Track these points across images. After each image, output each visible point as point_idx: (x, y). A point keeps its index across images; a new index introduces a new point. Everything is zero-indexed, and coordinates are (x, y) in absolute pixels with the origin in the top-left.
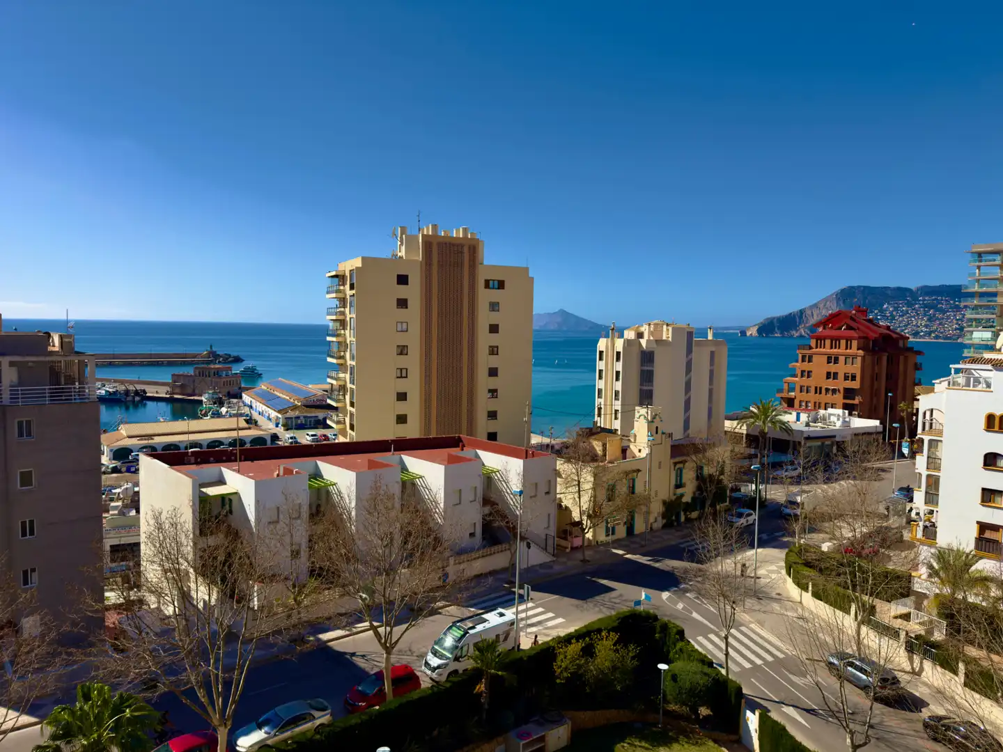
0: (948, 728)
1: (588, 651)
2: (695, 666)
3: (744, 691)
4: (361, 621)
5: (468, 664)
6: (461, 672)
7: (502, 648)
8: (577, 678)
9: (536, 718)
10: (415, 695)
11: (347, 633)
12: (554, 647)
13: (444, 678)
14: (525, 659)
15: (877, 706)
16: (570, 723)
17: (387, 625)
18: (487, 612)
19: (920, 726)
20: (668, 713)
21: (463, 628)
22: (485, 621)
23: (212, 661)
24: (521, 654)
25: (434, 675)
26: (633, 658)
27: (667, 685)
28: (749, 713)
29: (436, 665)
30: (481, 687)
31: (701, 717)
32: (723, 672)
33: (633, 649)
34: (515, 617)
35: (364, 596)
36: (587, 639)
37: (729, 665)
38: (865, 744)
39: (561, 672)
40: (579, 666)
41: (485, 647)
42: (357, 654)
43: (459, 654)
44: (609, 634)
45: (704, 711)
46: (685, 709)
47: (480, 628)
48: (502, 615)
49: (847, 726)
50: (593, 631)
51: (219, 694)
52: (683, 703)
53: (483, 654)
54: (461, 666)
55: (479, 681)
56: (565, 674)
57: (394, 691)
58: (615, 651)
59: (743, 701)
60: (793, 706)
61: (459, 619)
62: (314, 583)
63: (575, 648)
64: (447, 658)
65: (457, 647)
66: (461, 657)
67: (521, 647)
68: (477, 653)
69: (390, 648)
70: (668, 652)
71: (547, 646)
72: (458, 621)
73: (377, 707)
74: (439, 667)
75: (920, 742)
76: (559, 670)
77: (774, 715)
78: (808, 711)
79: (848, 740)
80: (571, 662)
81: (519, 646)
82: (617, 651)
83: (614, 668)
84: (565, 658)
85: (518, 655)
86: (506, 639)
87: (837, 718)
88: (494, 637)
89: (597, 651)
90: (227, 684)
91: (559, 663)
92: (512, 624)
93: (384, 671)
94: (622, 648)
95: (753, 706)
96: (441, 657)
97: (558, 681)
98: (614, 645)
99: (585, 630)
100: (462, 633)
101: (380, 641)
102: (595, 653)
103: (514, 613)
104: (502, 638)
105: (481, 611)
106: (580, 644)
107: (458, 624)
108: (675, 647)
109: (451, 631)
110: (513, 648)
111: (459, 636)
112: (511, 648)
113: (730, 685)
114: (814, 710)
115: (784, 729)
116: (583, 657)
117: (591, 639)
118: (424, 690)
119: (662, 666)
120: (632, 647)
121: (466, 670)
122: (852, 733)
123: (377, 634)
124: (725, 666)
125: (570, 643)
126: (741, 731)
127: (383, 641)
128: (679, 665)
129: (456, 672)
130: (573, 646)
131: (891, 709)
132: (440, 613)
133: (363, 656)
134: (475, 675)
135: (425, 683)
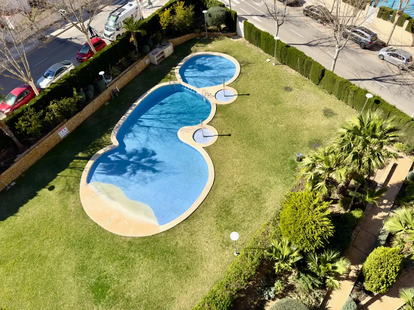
0: (312, 10)
1: (173, 13)
2: (218, 8)
3: (238, 14)
4: (67, 23)
5: (123, 31)
6: (121, 34)
7: (136, 20)
8: (170, 25)
9: (158, 46)
10: (105, 49)
11: (64, 30)
12: (158, 14)
13: (115, 39)
14: (147, 22)
15: (288, 7)
16: (172, 44)
17: (80, 22)
18: (124, 5)
19: (302, 12)
20: (209, 31)
21: (115, 15)
22: (125, 9)
23: (8, 57)
24: (145, 21)
25: (110, 39)
26: (192, 11)
27: (207, 19)
28: (240, 23)
29: (110, 35)
30: (132, 39)
31: (222, 29)
32: (229, 8)
33: (191, 7)
34: (137, 5)
35: (63, 11)
36: (171, 7)
37: (231, 4)
38: (282, 23)
39: (164, 24)
40: (171, 20)
41: (128, 22)
42: (73, 38)
43: (118, 27)
44: (180, 2)
45: (223, 26)
46: (216, 27)
47: (123, 13)
48: (131, 5)
49: (276, 18)
50: (173, 3)
51: (20, 70)
52: (215, 25)
53: (128, 25)
54: (121, 32)
55: (130, 37)
56: (166, 25)
57: (96, 49)
58: (184, 10)
59: (237, 18)
60: (256, 15)
61: (112, 11)
62: (34, 10)
63: (167, 12)
64: (113, 31)
65: (116, 25)
66: (119, 28)
67: (144, 18)
68: (125, 25)
69: (86, 32)
70: (206, 5)
71: (155, 14)
72: (112, 13)
73: (92, 58)
74: (111, 35)
75: (302, 18)
76: (163, 24)
77: (249, 21)
78: (261, 16)
79: (276, 24)
80: (167, 19)
81: (143, 18)
82: (185, 9)
83: (185, 17)
84: (164, 17)
85: (143, 22)
86: (136, 16)
87: (273, 16)
88: (131, 16)
89: (176, 11)
90: (21, 64)
91: (162, 21)
92: (137, 8)
93: (88, 42)
94: (187, 7)
95: (241, 19)
96: (111, 30)
97: (163, 28)
98: (183, 7)
99: (169, 3)
100: (116, 18)
101: (80, 30)
102: (176, 13)
103: (136, 3)
104: (134, 16)
105: (121, 5)
106: (168, 10)
107: (113, 14)
108: (209, 2)
109: (110, 18)
110: (141, 19)
111: (115, 19)
112: (139, 19)
113: (232, 12)
114: (263, 15)
115: (253, 25)
116: (171, 15)
117: (173, 7)
118: (108, 46)
119: (204, 12)
120: (190, 6)
121: (123, 33)
122: (278, 21)
123: (78, 27)
124: (229, 5)
125: (164, 11)
126: (237, 31)
127: (82, 29)
128: (211, 10)
129: (119, 35)
130: (166, 12)
131: (292, 8)
132: (102, 11)
133: (76, 38)
134: (128, 35)
135: (108, 43)
